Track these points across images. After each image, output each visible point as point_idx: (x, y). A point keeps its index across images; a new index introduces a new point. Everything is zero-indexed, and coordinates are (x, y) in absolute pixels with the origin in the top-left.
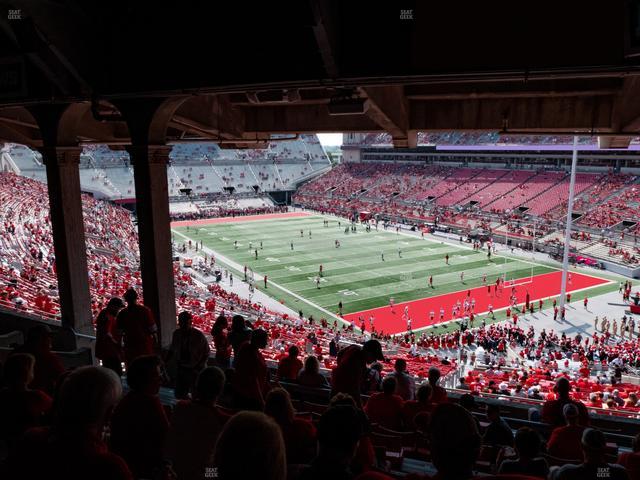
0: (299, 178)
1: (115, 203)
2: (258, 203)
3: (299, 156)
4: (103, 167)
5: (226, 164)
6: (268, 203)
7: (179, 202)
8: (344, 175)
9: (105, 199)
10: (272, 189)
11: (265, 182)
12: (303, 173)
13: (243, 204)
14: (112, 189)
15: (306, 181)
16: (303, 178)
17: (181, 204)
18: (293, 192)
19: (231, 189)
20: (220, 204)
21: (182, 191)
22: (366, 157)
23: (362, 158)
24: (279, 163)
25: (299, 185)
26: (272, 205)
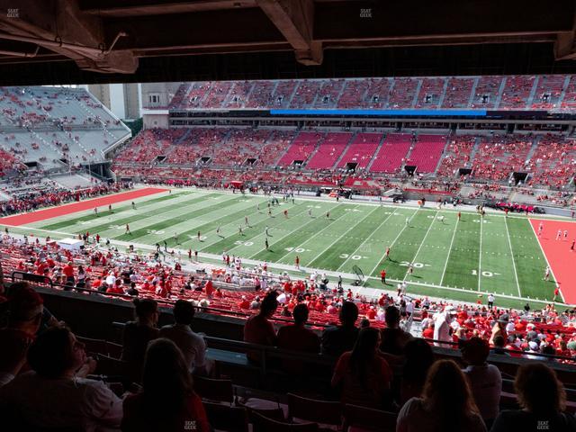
0: (104, 148)
8: (159, 143)
10: (85, 162)
11: (69, 154)
12: (106, 142)
13: (65, 184)
16: (110, 147)
18: (106, 165)
19: (35, 165)
20: (34, 185)
22: (173, 122)
23: (170, 124)
24: (69, 129)
25: (109, 156)
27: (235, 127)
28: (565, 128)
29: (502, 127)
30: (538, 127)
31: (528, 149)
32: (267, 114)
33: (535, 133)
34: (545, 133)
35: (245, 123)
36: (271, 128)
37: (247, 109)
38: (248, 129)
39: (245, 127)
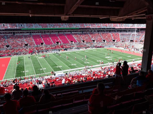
27: (6, 34)
28: (92, 31)
29: (80, 31)
30: (87, 31)
31: (89, 35)
32: (20, 30)
33: (87, 32)
34: (89, 32)
35: (9, 33)
36: (21, 34)
37: (11, 28)
38: (12, 35)
39: (10, 34)
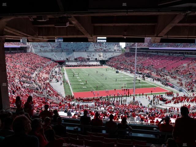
0: (110, 56)
1: (56, 62)
2: (95, 63)
3: (112, 50)
4: (56, 52)
5: (90, 52)
6: (99, 63)
7: (73, 62)
9: (53, 60)
10: (101, 60)
11: (99, 58)
12: (112, 55)
13: (91, 63)
14: (56, 58)
15: (112, 58)
16: (112, 57)
17: (73, 63)
18: (108, 61)
19: (89, 59)
20: (84, 63)
21: (74, 59)
22: (131, 51)
23: (130, 51)
25: (110, 59)
26: (99, 64)
27: (143, 53)
